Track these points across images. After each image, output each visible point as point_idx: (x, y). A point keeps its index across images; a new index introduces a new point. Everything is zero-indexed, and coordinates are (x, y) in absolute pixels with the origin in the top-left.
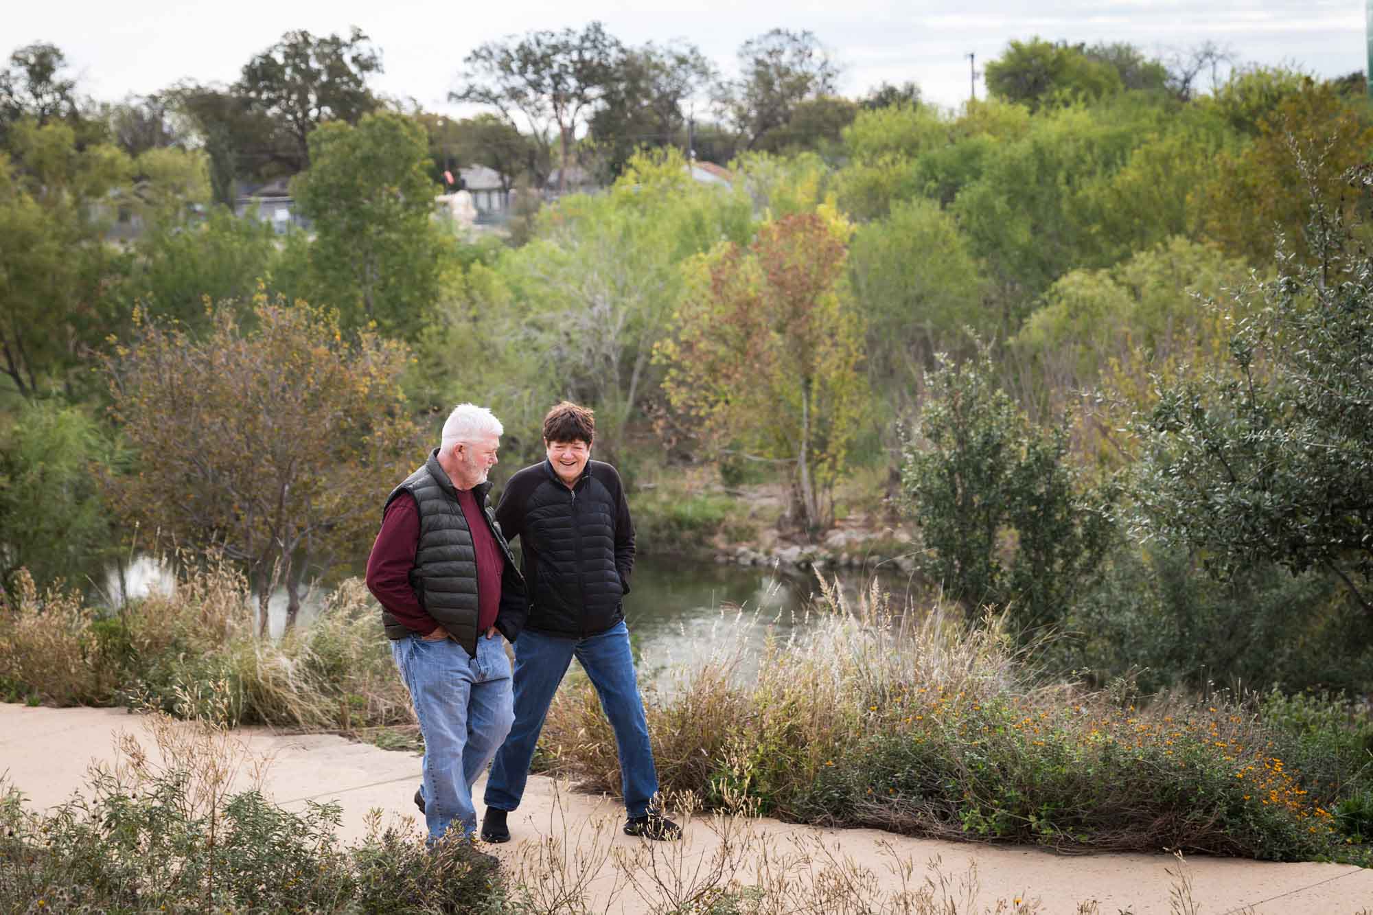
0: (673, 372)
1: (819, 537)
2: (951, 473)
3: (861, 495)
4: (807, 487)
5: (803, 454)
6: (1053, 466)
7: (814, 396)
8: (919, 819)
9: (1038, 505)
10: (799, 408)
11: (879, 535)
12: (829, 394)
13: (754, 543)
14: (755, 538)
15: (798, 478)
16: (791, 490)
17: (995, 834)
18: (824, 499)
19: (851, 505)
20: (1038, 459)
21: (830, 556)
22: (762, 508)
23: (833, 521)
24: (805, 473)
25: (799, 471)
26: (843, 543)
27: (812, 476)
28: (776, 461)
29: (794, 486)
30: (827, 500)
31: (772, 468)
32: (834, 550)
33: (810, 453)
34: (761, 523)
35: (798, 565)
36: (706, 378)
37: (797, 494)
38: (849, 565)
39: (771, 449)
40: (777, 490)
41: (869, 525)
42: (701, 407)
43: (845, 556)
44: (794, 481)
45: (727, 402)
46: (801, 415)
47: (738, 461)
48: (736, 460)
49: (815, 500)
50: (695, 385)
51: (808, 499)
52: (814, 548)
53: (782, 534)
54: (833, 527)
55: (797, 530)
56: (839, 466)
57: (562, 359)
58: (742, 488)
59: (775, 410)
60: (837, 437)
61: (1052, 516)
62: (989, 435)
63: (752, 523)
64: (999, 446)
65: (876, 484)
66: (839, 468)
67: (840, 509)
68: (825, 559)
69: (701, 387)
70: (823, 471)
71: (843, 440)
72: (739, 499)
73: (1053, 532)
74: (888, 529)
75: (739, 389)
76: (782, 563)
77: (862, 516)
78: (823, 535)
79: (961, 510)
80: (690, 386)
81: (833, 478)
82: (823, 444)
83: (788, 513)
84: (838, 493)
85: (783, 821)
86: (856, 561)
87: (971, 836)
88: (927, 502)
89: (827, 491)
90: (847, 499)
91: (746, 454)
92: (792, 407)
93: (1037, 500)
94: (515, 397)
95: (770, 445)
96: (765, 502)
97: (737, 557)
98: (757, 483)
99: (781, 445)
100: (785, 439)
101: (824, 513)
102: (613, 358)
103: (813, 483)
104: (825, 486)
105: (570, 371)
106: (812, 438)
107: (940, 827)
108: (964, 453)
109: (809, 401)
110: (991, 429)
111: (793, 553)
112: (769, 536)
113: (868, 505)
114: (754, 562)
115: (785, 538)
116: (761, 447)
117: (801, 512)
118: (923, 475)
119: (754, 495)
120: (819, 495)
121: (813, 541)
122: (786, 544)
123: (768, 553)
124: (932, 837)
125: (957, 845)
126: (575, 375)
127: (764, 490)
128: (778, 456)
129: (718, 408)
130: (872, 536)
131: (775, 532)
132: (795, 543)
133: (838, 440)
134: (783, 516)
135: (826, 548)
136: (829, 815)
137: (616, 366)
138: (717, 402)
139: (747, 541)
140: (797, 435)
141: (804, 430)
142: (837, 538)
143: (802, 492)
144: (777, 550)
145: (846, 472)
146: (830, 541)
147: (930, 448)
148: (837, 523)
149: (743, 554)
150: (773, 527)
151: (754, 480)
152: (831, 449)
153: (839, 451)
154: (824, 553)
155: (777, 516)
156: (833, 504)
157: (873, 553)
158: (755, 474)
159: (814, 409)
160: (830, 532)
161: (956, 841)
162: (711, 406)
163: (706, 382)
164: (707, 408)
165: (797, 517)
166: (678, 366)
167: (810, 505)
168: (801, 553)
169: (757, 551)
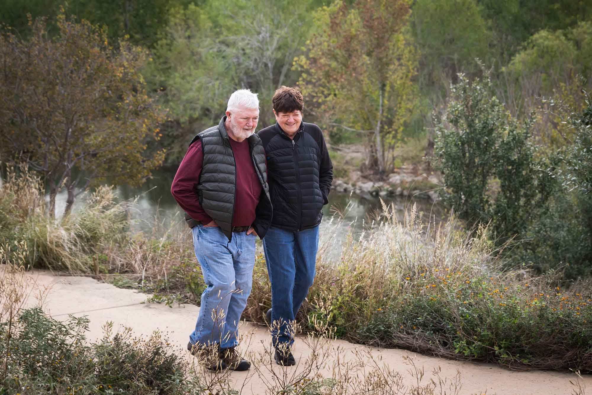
0: (304, 75)
1: (385, 178)
2: (463, 144)
3: (411, 154)
4: (379, 147)
5: (378, 128)
6: (523, 143)
7: (386, 95)
8: (430, 345)
9: (513, 166)
10: (376, 101)
11: (420, 178)
12: (395, 94)
13: (346, 179)
14: (347, 176)
15: (374, 142)
16: (370, 149)
17: (474, 356)
18: (389, 155)
19: (404, 160)
20: (514, 139)
21: (390, 189)
22: (352, 159)
23: (394, 168)
24: (378, 139)
25: (375, 138)
26: (398, 182)
27: (382, 141)
28: (363, 131)
29: (371, 146)
30: (390, 156)
31: (359, 135)
32: (393, 185)
33: (382, 128)
34: (351, 167)
35: (371, 193)
36: (323, 80)
37: (373, 151)
38: (401, 195)
39: (359, 124)
40: (362, 149)
41: (415, 172)
42: (320, 97)
43: (399, 189)
44: (372, 144)
45: (335, 95)
46: (378, 105)
47: (340, 130)
48: (338, 129)
49: (383, 155)
50: (317, 84)
51: (379, 155)
52: (381, 184)
53: (363, 175)
54: (393, 172)
55: (372, 172)
56: (399, 136)
57: (239, 64)
58: (341, 146)
59: (363, 101)
60: (398, 119)
61: (521, 172)
62: (486, 123)
63: (346, 167)
64: (492, 130)
65: (419, 148)
66: (399, 138)
67: (398, 162)
68: (387, 190)
69: (321, 85)
70: (389, 139)
71: (402, 121)
72: (339, 152)
73: (520, 182)
74: (425, 175)
75: (342, 88)
76: (362, 192)
77: (411, 167)
78: (387, 176)
79: (467, 166)
80: (314, 84)
81: (395, 143)
82: (390, 123)
83: (367, 162)
84: (397, 152)
85: (350, 342)
86: (406, 193)
87: (460, 357)
88: (447, 160)
89: (391, 150)
90: (402, 156)
91: (344, 126)
92: (373, 100)
93: (512, 163)
94: (210, 85)
95: (358, 121)
96: (355, 155)
97: (336, 187)
98: (350, 143)
99: (365, 122)
100: (368, 118)
101: (389, 163)
102: (270, 65)
103: (383, 146)
104: (390, 148)
105: (243, 71)
106: (384, 119)
107: (442, 350)
108: (471, 133)
109: (383, 97)
110: (487, 119)
111: (368, 186)
112: (355, 175)
113: (415, 161)
114: (345, 190)
115: (365, 177)
116: (353, 123)
117: (375, 162)
118: (447, 144)
119: (347, 151)
120: (386, 153)
121: (381, 180)
122: (366, 181)
123: (354, 185)
124: (437, 356)
125: (452, 362)
126: (246, 73)
127: (353, 148)
128: (363, 129)
129: (330, 98)
130: (416, 179)
131: (359, 173)
132: (371, 180)
133: (399, 121)
134: (364, 164)
135: (389, 184)
136: (377, 340)
137: (270, 70)
138: (329, 94)
139: (342, 177)
140: (375, 117)
141: (379, 114)
142: (395, 178)
143: (376, 150)
144: (359, 184)
145: (403, 140)
146: (391, 180)
147: (452, 129)
148: (396, 170)
149: (339, 185)
150: (357, 170)
151: (348, 142)
152: (395, 127)
153: (399, 128)
154: (387, 187)
155: (360, 163)
156: (394, 158)
157: (415, 189)
158: (349, 138)
159: (386, 102)
160: (391, 175)
161: (451, 359)
162: (326, 97)
163: (323, 82)
164: (323, 98)
165: (372, 165)
166: (308, 72)
167: (380, 159)
168: (373, 186)
169: (347, 184)
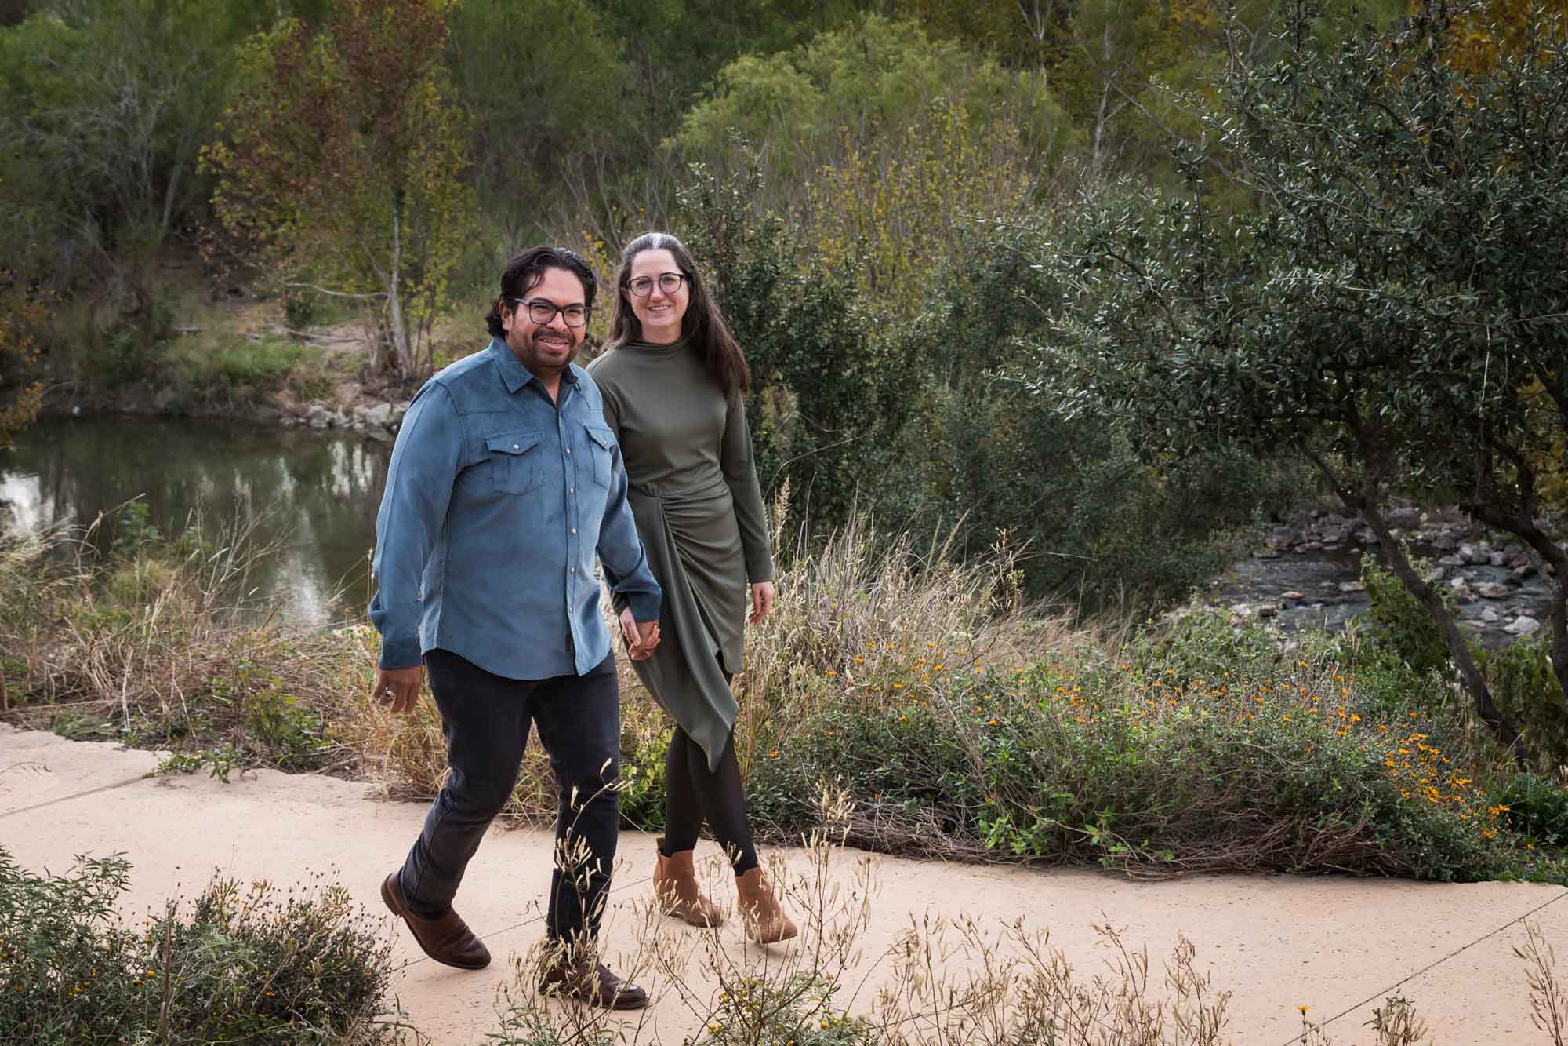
0: (225, 184)
3: (467, 338)
4: (398, 329)
5: (394, 287)
6: (842, 310)
7: (406, 213)
9: (822, 360)
10: (387, 229)
12: (424, 209)
13: (330, 400)
14: (332, 394)
15: (387, 317)
16: (378, 332)
18: (420, 342)
19: (454, 350)
20: (824, 301)
22: (339, 357)
23: (431, 365)
24: (396, 310)
25: (389, 308)
27: (405, 314)
28: (360, 296)
29: (381, 327)
30: (424, 343)
31: (352, 304)
33: (402, 284)
34: (338, 375)
35: (388, 428)
36: (268, 191)
37: (386, 337)
39: (352, 281)
40: (359, 332)
42: (262, 228)
44: (383, 321)
45: (295, 221)
46: (392, 238)
47: (309, 296)
48: (306, 295)
49: (408, 344)
50: (254, 201)
51: (399, 342)
53: (365, 388)
55: (386, 382)
56: (440, 298)
57: (77, 169)
58: (311, 330)
59: (357, 231)
60: (436, 265)
61: (839, 374)
62: (759, 270)
63: (329, 375)
64: (773, 284)
66: (439, 304)
67: (440, 357)
69: (262, 203)
70: (419, 308)
71: (443, 268)
72: (308, 344)
73: (840, 395)
75: (311, 204)
76: (368, 425)
80: (247, 202)
81: (431, 317)
82: (418, 273)
83: (373, 362)
84: (438, 335)
89: (424, 333)
90: (448, 343)
91: (319, 288)
92: (379, 228)
94: (17, 216)
95: (348, 275)
96: (342, 347)
97: (309, 419)
98: (332, 323)
99: (365, 274)
100: (370, 268)
101: (421, 360)
103: (406, 323)
104: (421, 327)
105: (87, 184)
106: (405, 267)
109: (401, 218)
110: (761, 261)
111: (380, 412)
112: (348, 392)
114: (331, 424)
115: (371, 394)
116: (338, 278)
117: (391, 360)
119: (325, 338)
120: (414, 339)
122: (373, 402)
123: (348, 413)
126: (93, 188)
127: (339, 332)
128: (360, 290)
129: (283, 229)
131: (357, 385)
132: (385, 400)
133: (437, 269)
134: (367, 366)
137: (145, 176)
138: (282, 221)
139: (321, 397)
140: (386, 263)
141: (395, 256)
143: (392, 334)
144: (360, 409)
145: (446, 309)
149: (317, 414)
150: (354, 379)
151: (325, 320)
152: (428, 280)
153: (439, 282)
155: (358, 365)
156: (431, 349)
158: (329, 312)
159: (407, 229)
162: (274, 227)
163: (268, 197)
164: (269, 230)
165: (386, 367)
166: (232, 177)
167: (402, 352)
168: (391, 412)
169: (334, 411)
